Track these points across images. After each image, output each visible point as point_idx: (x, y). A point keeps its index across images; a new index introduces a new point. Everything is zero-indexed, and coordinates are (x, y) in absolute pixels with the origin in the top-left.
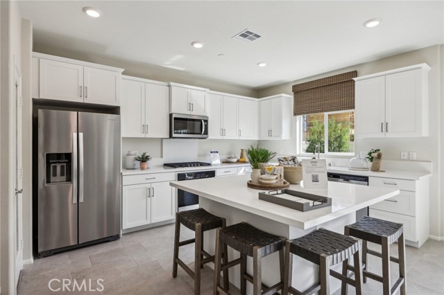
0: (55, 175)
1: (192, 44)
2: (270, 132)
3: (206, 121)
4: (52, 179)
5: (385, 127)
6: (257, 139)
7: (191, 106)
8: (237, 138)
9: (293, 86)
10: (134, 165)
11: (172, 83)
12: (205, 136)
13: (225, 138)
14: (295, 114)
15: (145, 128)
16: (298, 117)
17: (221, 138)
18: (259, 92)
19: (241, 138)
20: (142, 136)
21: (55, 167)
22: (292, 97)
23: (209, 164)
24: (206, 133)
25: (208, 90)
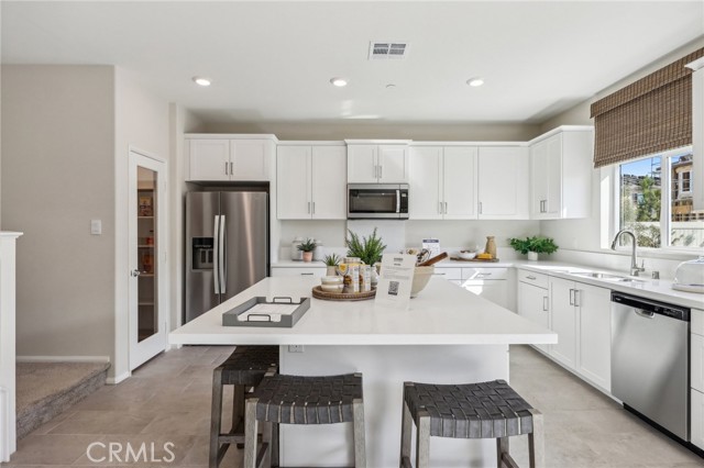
0: (204, 261)
1: (332, 81)
2: (543, 202)
3: (406, 192)
4: (201, 265)
8: (475, 217)
9: (594, 106)
10: (299, 255)
11: (347, 141)
12: (403, 215)
13: (446, 217)
14: (598, 164)
15: (311, 207)
16: (605, 169)
17: (440, 217)
19: (482, 217)
21: (204, 253)
22: (590, 128)
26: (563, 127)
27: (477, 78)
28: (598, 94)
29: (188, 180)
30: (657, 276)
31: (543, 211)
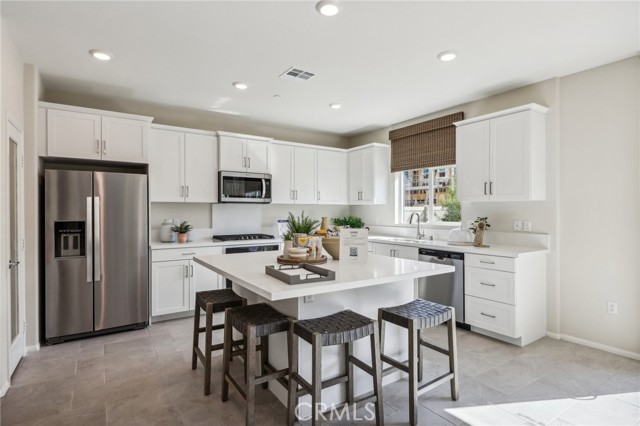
0: (66, 247)
1: (234, 84)
2: (360, 193)
3: (268, 181)
4: (63, 252)
5: (488, 188)
6: (346, 203)
7: (246, 161)
8: (315, 202)
9: (391, 133)
10: (171, 236)
11: (220, 133)
12: (267, 200)
13: (297, 202)
14: (393, 170)
15: (184, 190)
16: (397, 173)
17: (292, 202)
18: (349, 140)
19: (320, 203)
20: (182, 200)
21: (66, 239)
22: (388, 146)
23: (271, 237)
24: (268, 195)
25: (271, 140)
26: (375, 144)
27: (337, 104)
28: (393, 125)
29: (44, 155)
30: (431, 238)
31: (360, 199)
